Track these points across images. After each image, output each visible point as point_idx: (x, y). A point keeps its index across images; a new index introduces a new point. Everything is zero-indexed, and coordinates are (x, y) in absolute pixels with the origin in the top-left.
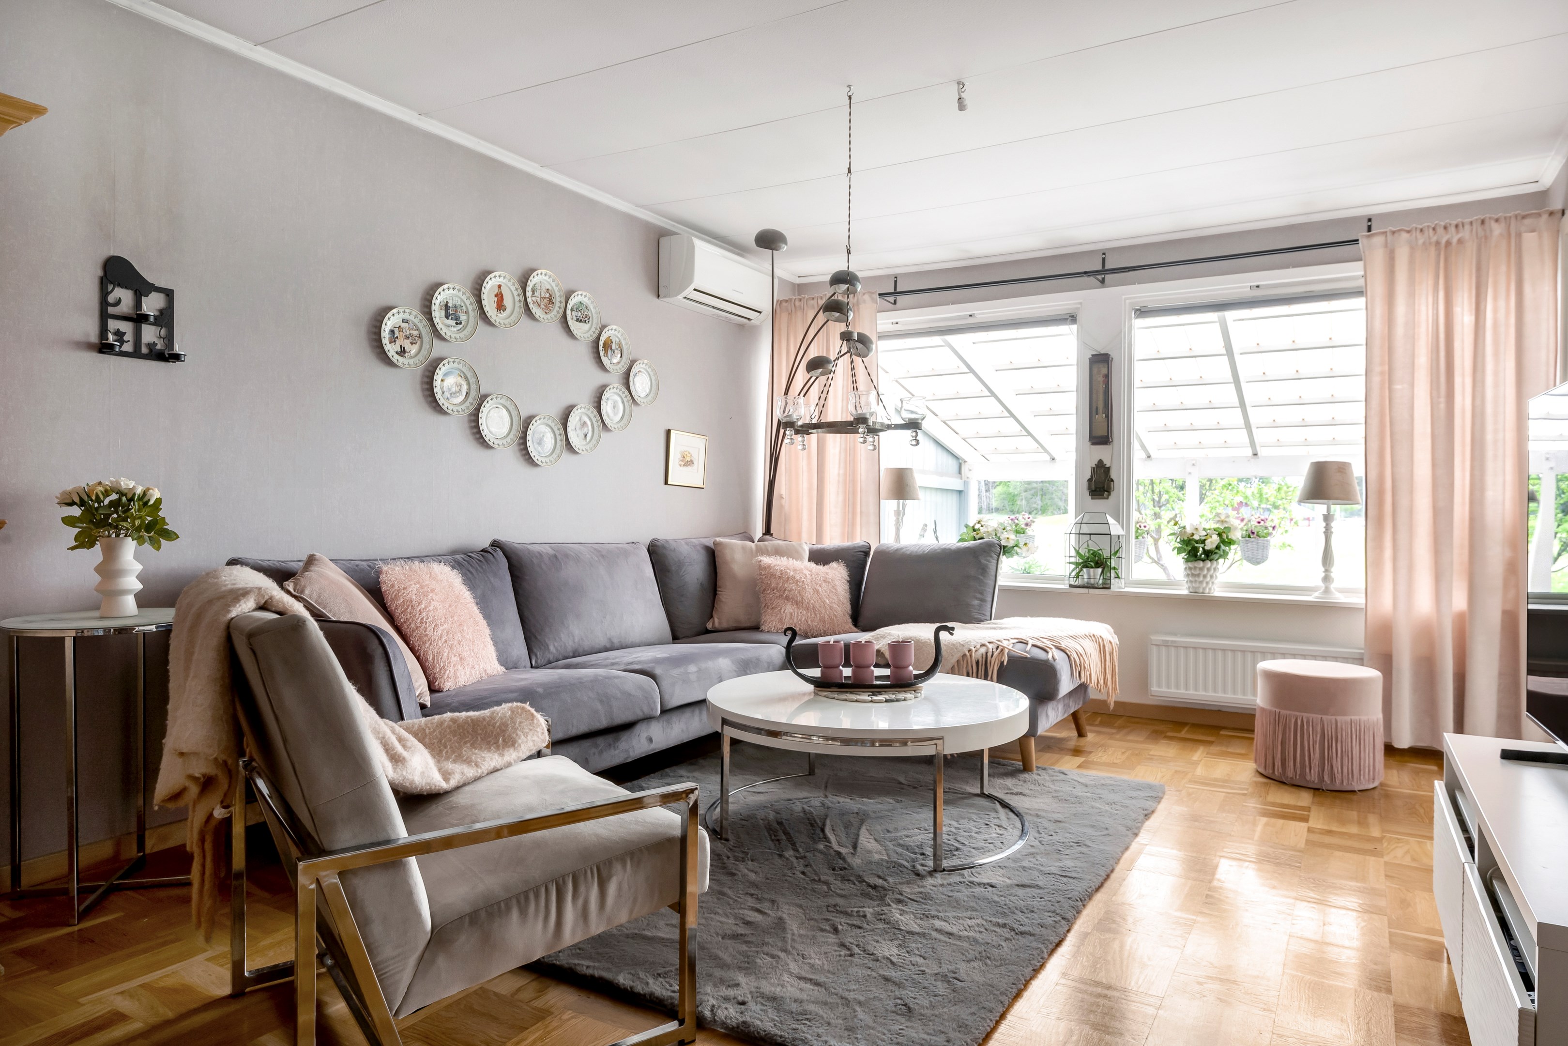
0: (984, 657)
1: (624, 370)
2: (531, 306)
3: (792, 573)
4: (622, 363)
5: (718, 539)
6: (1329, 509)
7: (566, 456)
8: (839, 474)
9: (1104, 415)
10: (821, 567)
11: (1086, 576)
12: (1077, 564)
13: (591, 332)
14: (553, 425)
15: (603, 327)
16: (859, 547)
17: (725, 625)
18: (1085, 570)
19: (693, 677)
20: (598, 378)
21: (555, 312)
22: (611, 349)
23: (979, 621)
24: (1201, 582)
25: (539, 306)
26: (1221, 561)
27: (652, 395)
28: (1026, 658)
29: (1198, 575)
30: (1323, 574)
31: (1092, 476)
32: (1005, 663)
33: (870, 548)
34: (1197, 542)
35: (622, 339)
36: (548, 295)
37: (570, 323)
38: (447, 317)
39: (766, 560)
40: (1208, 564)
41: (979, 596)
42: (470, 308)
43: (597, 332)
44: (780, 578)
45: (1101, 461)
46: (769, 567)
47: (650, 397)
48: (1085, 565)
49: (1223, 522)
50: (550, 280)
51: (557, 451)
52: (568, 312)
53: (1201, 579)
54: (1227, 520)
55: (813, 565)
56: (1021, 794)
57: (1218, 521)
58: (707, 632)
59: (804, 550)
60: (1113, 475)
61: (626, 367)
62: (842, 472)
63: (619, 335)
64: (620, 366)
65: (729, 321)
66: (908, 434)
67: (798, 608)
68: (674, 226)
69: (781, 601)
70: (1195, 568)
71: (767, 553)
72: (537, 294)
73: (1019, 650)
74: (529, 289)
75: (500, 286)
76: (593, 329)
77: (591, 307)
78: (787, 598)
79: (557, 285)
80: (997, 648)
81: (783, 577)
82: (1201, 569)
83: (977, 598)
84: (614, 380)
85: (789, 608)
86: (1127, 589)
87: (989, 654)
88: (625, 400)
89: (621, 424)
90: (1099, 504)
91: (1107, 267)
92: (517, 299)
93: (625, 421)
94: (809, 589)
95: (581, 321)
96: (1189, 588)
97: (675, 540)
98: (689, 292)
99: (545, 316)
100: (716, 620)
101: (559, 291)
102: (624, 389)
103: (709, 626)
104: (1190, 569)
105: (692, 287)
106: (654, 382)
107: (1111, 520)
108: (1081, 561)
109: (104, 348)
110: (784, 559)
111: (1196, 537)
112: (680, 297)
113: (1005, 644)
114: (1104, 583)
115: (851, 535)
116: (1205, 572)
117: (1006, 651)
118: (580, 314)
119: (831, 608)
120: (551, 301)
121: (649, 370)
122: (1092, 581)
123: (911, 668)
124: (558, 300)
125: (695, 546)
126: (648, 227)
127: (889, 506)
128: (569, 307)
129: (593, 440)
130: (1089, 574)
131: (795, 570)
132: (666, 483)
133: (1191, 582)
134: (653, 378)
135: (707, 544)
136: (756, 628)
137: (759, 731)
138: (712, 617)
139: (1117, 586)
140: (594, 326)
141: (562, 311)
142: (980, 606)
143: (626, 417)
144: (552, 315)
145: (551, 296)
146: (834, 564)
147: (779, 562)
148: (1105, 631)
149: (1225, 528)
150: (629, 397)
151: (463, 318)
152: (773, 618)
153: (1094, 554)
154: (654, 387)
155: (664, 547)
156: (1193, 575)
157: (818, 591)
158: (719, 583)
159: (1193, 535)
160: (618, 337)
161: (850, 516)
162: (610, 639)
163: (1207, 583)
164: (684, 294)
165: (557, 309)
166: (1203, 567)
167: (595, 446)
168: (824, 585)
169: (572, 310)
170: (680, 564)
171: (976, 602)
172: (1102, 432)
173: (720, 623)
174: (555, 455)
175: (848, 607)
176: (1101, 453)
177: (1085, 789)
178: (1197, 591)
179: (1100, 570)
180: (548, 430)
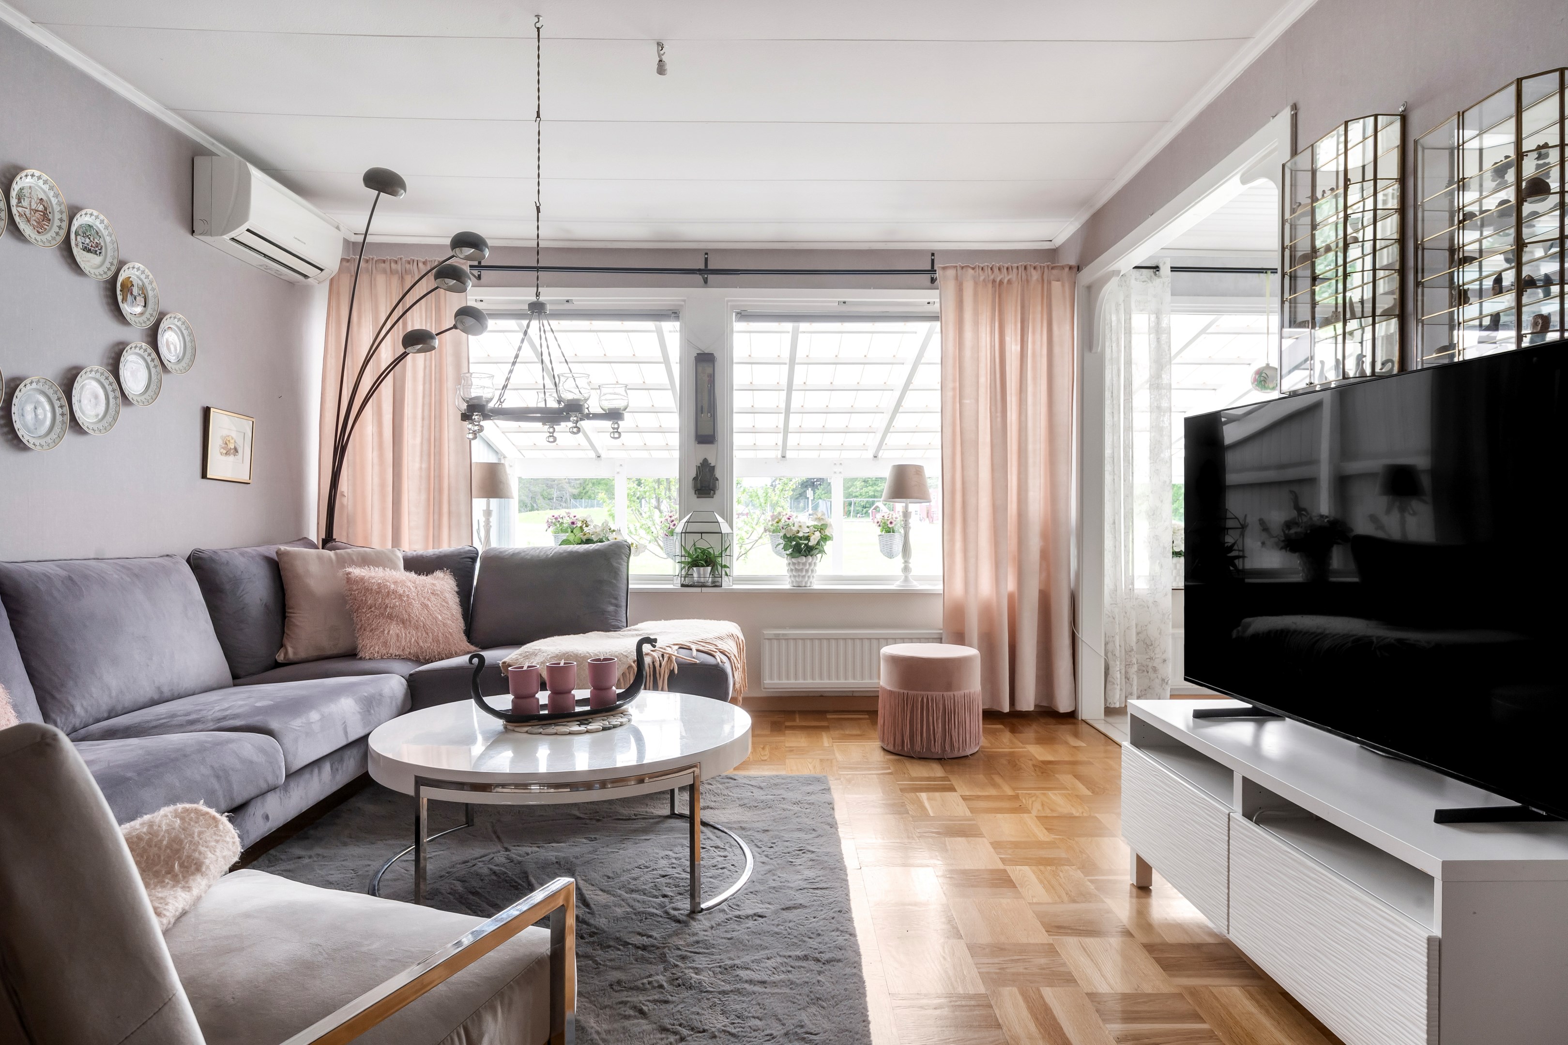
0: (651, 666)
1: (149, 324)
2: (17, 219)
3: (393, 586)
4: (147, 315)
5: (283, 548)
6: (906, 507)
7: (70, 438)
9: (709, 414)
10: (423, 578)
11: (695, 575)
12: (689, 563)
13: (104, 268)
14: (50, 392)
15: (121, 264)
16: (466, 552)
17: (302, 655)
18: (695, 568)
19: (316, 727)
20: (115, 332)
21: (52, 233)
22: (132, 294)
23: (616, 628)
24: (804, 577)
25: (29, 221)
26: (819, 556)
27: (186, 360)
28: (695, 664)
29: (801, 570)
30: (903, 565)
31: (697, 474)
32: (676, 671)
33: (477, 554)
34: (801, 538)
35: (146, 281)
36: (41, 208)
37: (76, 251)
39: (357, 572)
40: (810, 559)
41: (614, 601)
43: (114, 269)
44: (378, 593)
45: (705, 460)
46: (362, 579)
47: (183, 364)
48: (695, 563)
49: (819, 519)
50: (46, 187)
51: (57, 429)
52: (73, 236)
53: (804, 573)
54: (823, 517)
55: (412, 575)
56: (708, 807)
57: (816, 519)
58: (277, 665)
59: (398, 558)
60: (718, 474)
61: (153, 320)
62: (424, 466)
63: (143, 277)
64: (144, 318)
65: (278, 276)
66: (607, 424)
67: (405, 628)
68: (213, 144)
69: (382, 621)
70: (799, 563)
71: (353, 563)
72: (25, 203)
73: (684, 655)
74: (13, 194)
76: (107, 264)
77: (105, 233)
78: (390, 617)
79: (56, 196)
80: (663, 656)
81: (382, 591)
82: (804, 564)
83: (612, 604)
84: (135, 336)
85: (394, 629)
86: (735, 587)
87: (657, 664)
88: (152, 365)
89: (146, 396)
90: (705, 504)
91: (709, 267)
93: (150, 392)
94: (416, 604)
95: (89, 251)
96: (793, 582)
97: (225, 551)
98: (240, 233)
99: (39, 238)
100: (290, 650)
101: (60, 204)
102: (150, 350)
103: (280, 657)
104: (794, 564)
105: (246, 226)
106: (189, 344)
107: (720, 519)
108: (690, 560)
110: (381, 569)
111: (801, 534)
112: (227, 237)
113: (669, 650)
114: (713, 582)
115: (437, 539)
116: (807, 567)
117: (674, 658)
118: (88, 241)
119: (444, 625)
120: (46, 216)
121: (183, 329)
122: (702, 580)
123: (614, 688)
124: (57, 216)
125: (253, 557)
126: (179, 138)
128: (73, 229)
129: (108, 417)
130: (699, 573)
131: (395, 583)
132: (204, 475)
133: (795, 576)
134: (188, 339)
135: (267, 554)
136: (352, 654)
137: (460, 786)
138: (282, 645)
139: (727, 584)
140: (109, 259)
141: (63, 233)
142: (616, 612)
143: (153, 387)
144: (48, 236)
145: (46, 209)
146: (439, 574)
147: (373, 574)
148: (731, 628)
149: (822, 525)
150: (157, 361)
152: (374, 641)
153: (703, 551)
154: (189, 351)
155: (212, 560)
156: (796, 570)
157: (426, 606)
158: (290, 602)
159: (798, 532)
160: (141, 279)
161: (436, 516)
162: (159, 688)
163: (809, 577)
164: (233, 234)
165: (56, 229)
166: (806, 562)
167: (111, 425)
168: (433, 598)
169: (77, 234)
170: (236, 582)
171: (611, 608)
172: (707, 432)
173: (295, 653)
174: (53, 435)
175: (461, 624)
176: (706, 452)
177: (762, 792)
178: (800, 585)
179: (709, 568)
180: (43, 399)
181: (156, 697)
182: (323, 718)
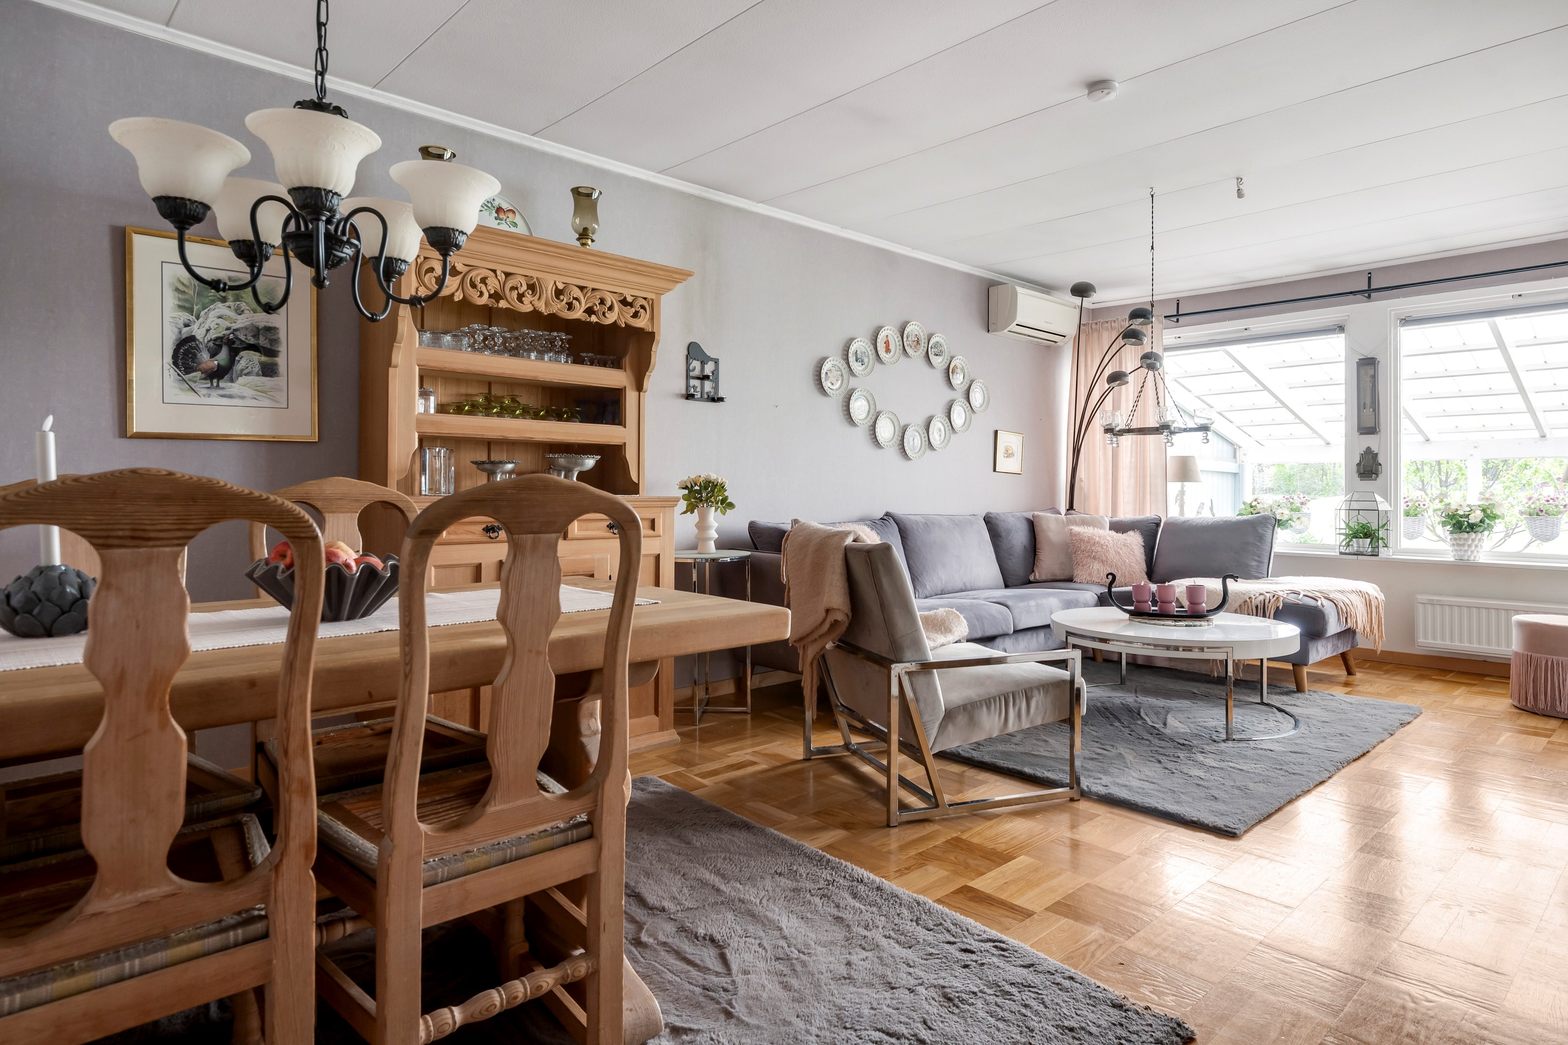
0: (1262, 603)
1: (966, 388)
2: (906, 348)
3: (1097, 539)
4: (964, 383)
5: (1036, 513)
7: (929, 453)
8: (1131, 462)
9: (1371, 410)
10: (1120, 535)
11: (1355, 545)
12: (1346, 534)
13: (944, 363)
14: (920, 430)
15: (952, 358)
16: (1152, 520)
17: (1044, 578)
18: (1354, 540)
19: (1033, 609)
20: (949, 395)
21: (921, 351)
22: (957, 373)
23: (1258, 578)
24: (1466, 551)
25: (912, 347)
26: (1486, 533)
27: (985, 405)
28: (1299, 604)
29: (1463, 545)
31: (1360, 461)
32: (1280, 608)
33: (1161, 521)
34: (1461, 516)
35: (964, 365)
36: (916, 339)
37: (931, 356)
38: (857, 361)
39: (1076, 529)
40: (1473, 535)
41: (1257, 558)
42: (870, 353)
43: (948, 362)
44: (1088, 542)
45: (1369, 449)
46: (1079, 534)
47: (983, 407)
48: (1355, 535)
49: (1487, 499)
50: (918, 328)
51: (923, 449)
52: (929, 349)
53: (1466, 548)
54: (1491, 497)
55: (1113, 533)
57: (1483, 499)
58: (1030, 582)
59: (1106, 522)
60: (1381, 459)
61: (967, 385)
62: (1133, 460)
63: (962, 363)
64: (963, 385)
65: (1039, 344)
67: (1104, 565)
68: (999, 278)
69: (1089, 560)
70: (1460, 538)
71: (1076, 523)
72: (910, 339)
73: (1292, 598)
74: (905, 336)
75: (887, 336)
76: (945, 360)
77: (944, 344)
78: (1094, 558)
79: (922, 331)
80: (1274, 596)
81: (1090, 541)
82: (1466, 540)
83: (1255, 560)
84: (959, 395)
85: (1096, 566)
86: (1394, 557)
87: (1267, 601)
88: (967, 410)
89: (964, 427)
90: (1368, 485)
91: (1372, 287)
92: (898, 344)
93: (966, 425)
94: (1112, 551)
95: (937, 355)
96: (1455, 555)
97: (1004, 514)
98: (1013, 327)
99: (915, 354)
100: (1037, 574)
101: (924, 335)
102: (966, 402)
103: (1032, 578)
104: (1455, 539)
105: (1016, 323)
106: (986, 396)
107: (1378, 498)
108: (1351, 532)
109: (689, 397)
110: (1091, 528)
111: (1461, 512)
112: (1005, 331)
113: (1280, 593)
114: (1372, 552)
115: (1142, 510)
116: (1470, 542)
117: (1282, 599)
118: (936, 350)
119: (1130, 566)
120: (918, 342)
121: (983, 387)
122: (1361, 550)
123: (1204, 605)
124: (923, 341)
125: (1019, 518)
126: (981, 280)
127: (1174, 487)
128: (930, 346)
129: (946, 441)
130: (1358, 543)
131: (1100, 537)
132: (995, 470)
133: (1456, 550)
134: (985, 393)
135: (1027, 517)
136: (1070, 580)
137: (1093, 639)
138: (1033, 571)
139: (1384, 553)
140: (946, 357)
141: (925, 350)
142: (1258, 566)
143: (967, 422)
144: (919, 353)
145: (918, 339)
146: (1131, 533)
147: (1086, 530)
148: (1371, 589)
149: (1490, 504)
150: (969, 408)
151: (866, 360)
152: (1084, 572)
153: (1363, 526)
154: (986, 399)
155: (997, 519)
156: (1458, 545)
157: (1119, 553)
158: (1038, 546)
159: (1457, 510)
161: (1141, 495)
163: (1472, 552)
164: (1008, 329)
165: (922, 348)
166: (1468, 538)
167: (947, 445)
168: (1124, 548)
169: (931, 348)
170: (1009, 532)
171: (1254, 563)
172: (1370, 424)
173: (1040, 576)
174: (921, 452)
175: (1144, 566)
176: (1370, 441)
177: (1350, 706)
178: (1462, 558)
179: (1369, 540)
180: (917, 434)
181: (963, 588)
182: (1037, 605)
